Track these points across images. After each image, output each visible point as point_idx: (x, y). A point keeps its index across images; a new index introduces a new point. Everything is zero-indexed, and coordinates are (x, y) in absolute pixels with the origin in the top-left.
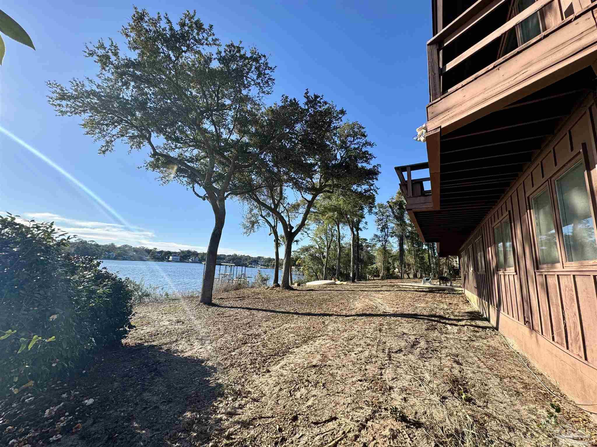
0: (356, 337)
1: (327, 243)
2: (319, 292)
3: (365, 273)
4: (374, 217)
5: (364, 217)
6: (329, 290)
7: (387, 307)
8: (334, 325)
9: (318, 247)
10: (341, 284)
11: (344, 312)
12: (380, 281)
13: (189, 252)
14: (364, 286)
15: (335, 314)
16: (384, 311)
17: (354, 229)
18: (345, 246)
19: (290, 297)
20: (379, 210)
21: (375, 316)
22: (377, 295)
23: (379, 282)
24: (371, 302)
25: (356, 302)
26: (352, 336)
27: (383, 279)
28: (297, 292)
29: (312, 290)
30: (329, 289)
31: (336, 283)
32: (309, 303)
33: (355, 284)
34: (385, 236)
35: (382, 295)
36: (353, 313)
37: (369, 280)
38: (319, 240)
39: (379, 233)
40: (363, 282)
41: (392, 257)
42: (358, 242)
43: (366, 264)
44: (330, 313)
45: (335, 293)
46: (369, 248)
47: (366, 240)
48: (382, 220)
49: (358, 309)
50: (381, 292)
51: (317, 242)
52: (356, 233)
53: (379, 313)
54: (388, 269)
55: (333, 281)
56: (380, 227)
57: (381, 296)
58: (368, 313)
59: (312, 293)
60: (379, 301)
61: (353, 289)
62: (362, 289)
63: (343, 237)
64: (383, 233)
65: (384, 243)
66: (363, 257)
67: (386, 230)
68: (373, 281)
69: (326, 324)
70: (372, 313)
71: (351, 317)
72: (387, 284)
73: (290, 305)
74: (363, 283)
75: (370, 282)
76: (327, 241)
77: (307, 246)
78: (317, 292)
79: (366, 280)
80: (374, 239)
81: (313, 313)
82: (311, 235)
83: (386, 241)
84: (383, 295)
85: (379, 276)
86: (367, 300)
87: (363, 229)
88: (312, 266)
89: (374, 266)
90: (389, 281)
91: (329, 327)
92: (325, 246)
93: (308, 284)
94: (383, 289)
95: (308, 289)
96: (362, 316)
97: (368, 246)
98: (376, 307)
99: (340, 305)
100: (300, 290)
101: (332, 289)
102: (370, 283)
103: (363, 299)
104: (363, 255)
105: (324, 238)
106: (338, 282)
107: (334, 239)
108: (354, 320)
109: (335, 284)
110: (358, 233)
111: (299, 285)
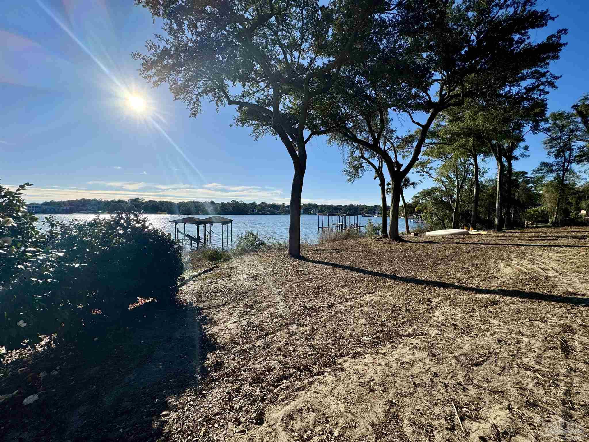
0: (493, 359)
1: (458, 182)
2: (439, 245)
3: (521, 219)
4: (543, 137)
5: (523, 140)
6: (456, 243)
7: (575, 279)
8: (447, 309)
9: (444, 189)
10: (478, 234)
11: (475, 283)
12: (550, 230)
13: (310, 205)
14: (519, 238)
15: (457, 284)
16: (570, 290)
17: (504, 159)
18: (487, 184)
19: (396, 251)
20: (554, 124)
21: (546, 300)
22: (546, 254)
23: (549, 232)
24: (533, 267)
25: (502, 265)
26: (482, 351)
27: (555, 225)
28: (409, 244)
29: (430, 242)
30: (456, 241)
31: (470, 232)
32: (419, 262)
33: (503, 234)
34: (564, 163)
35: (559, 255)
36: (493, 285)
37: (528, 227)
38: (445, 180)
39: (551, 160)
40: (516, 231)
41: (575, 194)
42: (510, 177)
43: (523, 206)
44: (447, 282)
45: (466, 247)
46: (531, 185)
47: (525, 173)
48: (560, 138)
49: (503, 279)
50: (555, 249)
51: (443, 182)
52: (506, 164)
53: (555, 293)
54: (566, 212)
55: (465, 230)
56: (553, 150)
57: (556, 256)
58: (526, 289)
59: (429, 246)
60: (552, 264)
61: (499, 243)
62: (515, 242)
63: (484, 172)
64: (561, 159)
65: (561, 173)
66: (519, 196)
67: (567, 154)
68: (537, 230)
69: (434, 304)
70: (537, 291)
71: (488, 296)
72: (566, 234)
73: (391, 263)
74: (516, 233)
75: (531, 230)
76: (458, 181)
77: (430, 188)
78: (436, 244)
79: (523, 227)
80: (541, 170)
81: (419, 278)
82: (434, 175)
83: (566, 170)
84: (561, 255)
85: (547, 222)
86: (525, 262)
87: (519, 157)
88: (436, 211)
89: (539, 208)
90: (569, 229)
91: (437, 312)
92: (454, 187)
93: (428, 233)
94: (559, 242)
95: (426, 240)
96: (512, 296)
97: (528, 182)
98: (547, 279)
99: (471, 268)
100: (413, 242)
101: (461, 241)
102: (529, 233)
103: (516, 261)
104: (518, 194)
105: (452, 177)
106: (473, 232)
107: (470, 176)
108: (495, 303)
109: (468, 234)
110: (510, 165)
111: (416, 235)
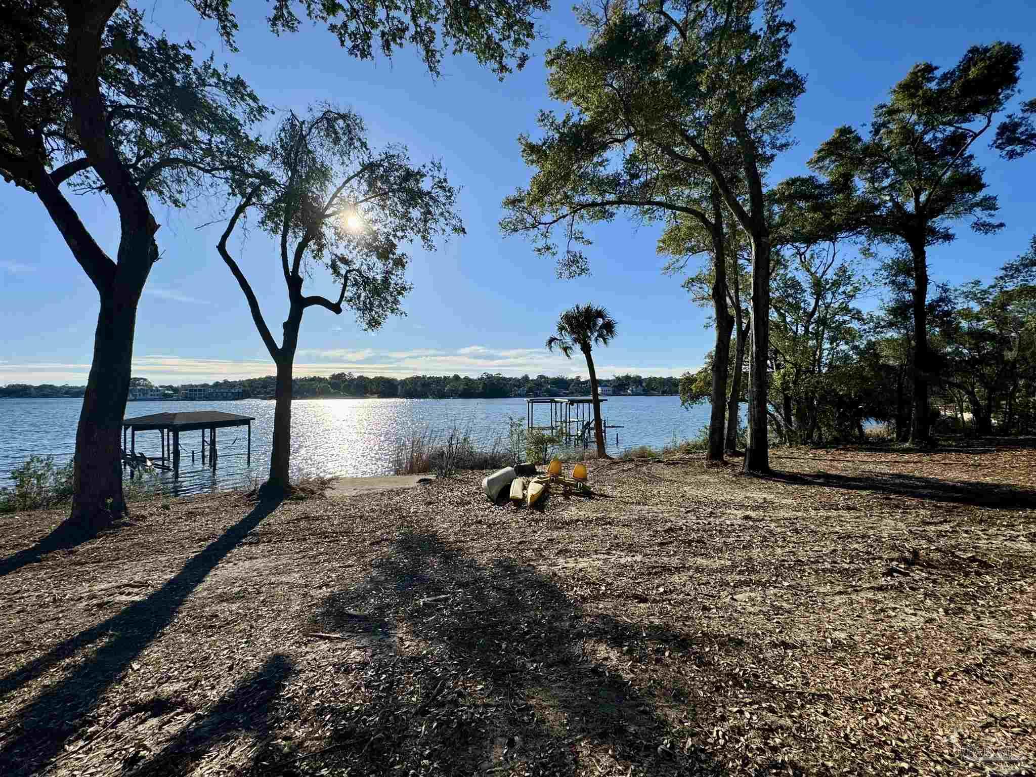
13: (628, 378)
